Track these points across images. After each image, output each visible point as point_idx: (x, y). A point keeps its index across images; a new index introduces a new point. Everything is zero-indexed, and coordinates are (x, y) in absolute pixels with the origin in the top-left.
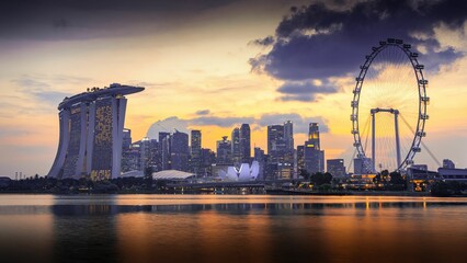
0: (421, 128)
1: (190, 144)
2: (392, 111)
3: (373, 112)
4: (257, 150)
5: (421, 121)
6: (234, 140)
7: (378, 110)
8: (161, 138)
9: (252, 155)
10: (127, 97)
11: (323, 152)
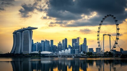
0: (116, 42)
1: (50, 44)
2: (109, 35)
3: (104, 35)
4: (69, 45)
5: (117, 40)
6: (63, 43)
7: (105, 35)
8: (42, 42)
9: (68, 47)
10: (33, 30)
11: (87, 46)
